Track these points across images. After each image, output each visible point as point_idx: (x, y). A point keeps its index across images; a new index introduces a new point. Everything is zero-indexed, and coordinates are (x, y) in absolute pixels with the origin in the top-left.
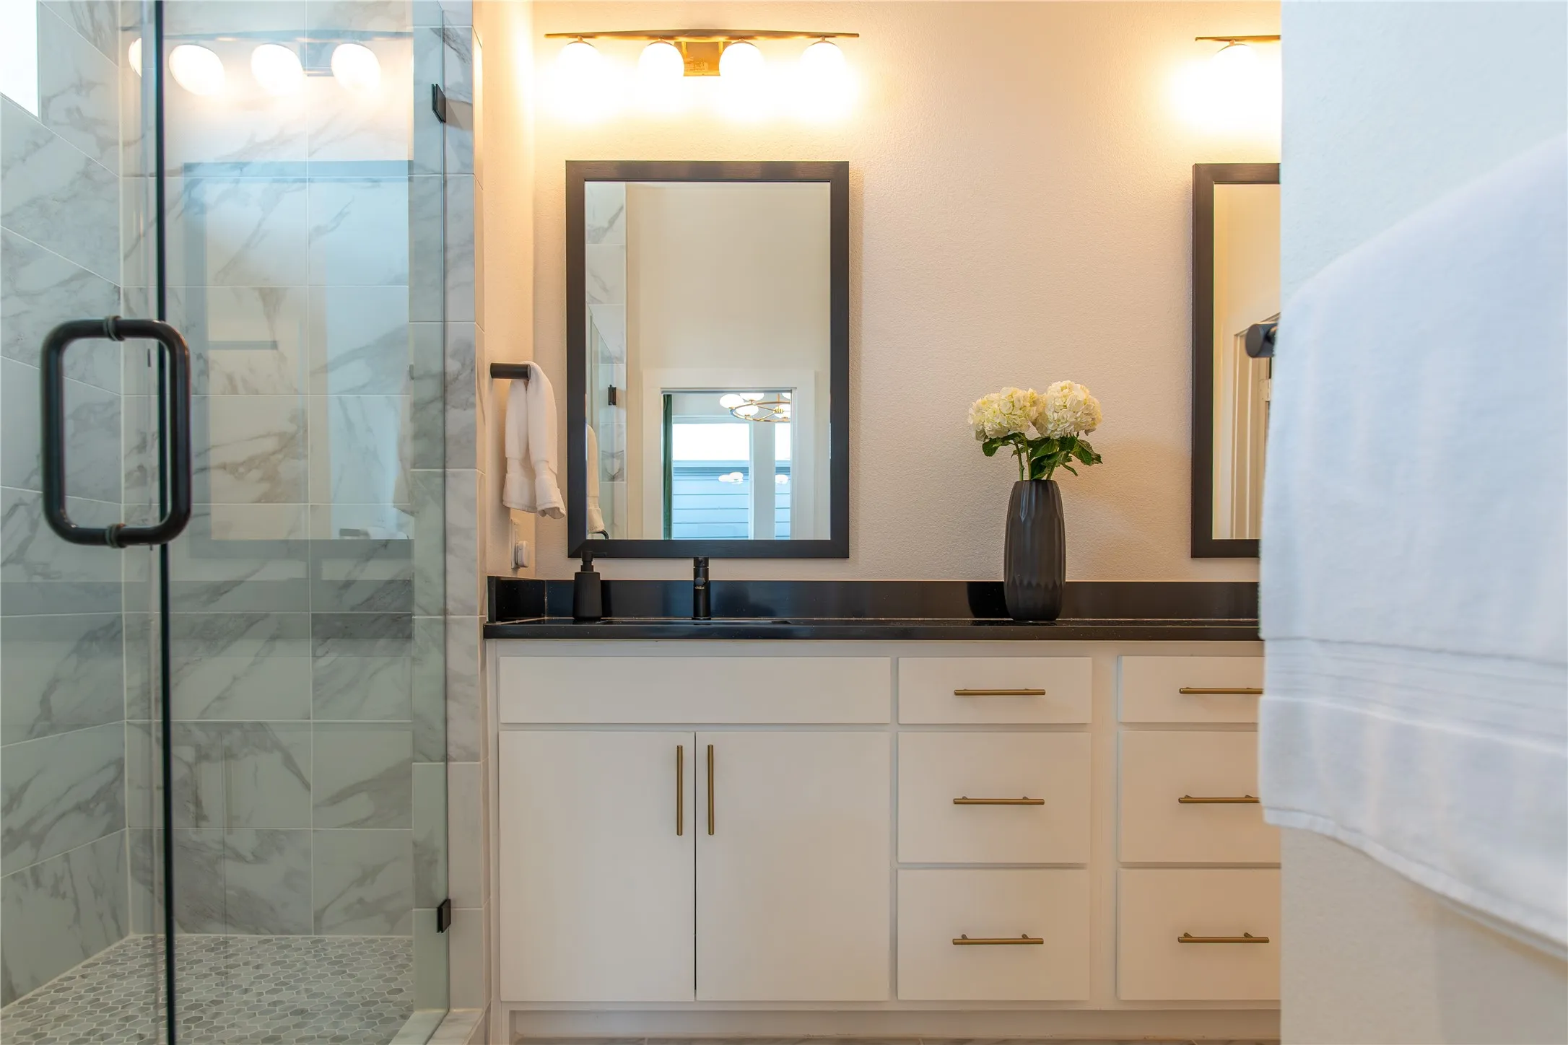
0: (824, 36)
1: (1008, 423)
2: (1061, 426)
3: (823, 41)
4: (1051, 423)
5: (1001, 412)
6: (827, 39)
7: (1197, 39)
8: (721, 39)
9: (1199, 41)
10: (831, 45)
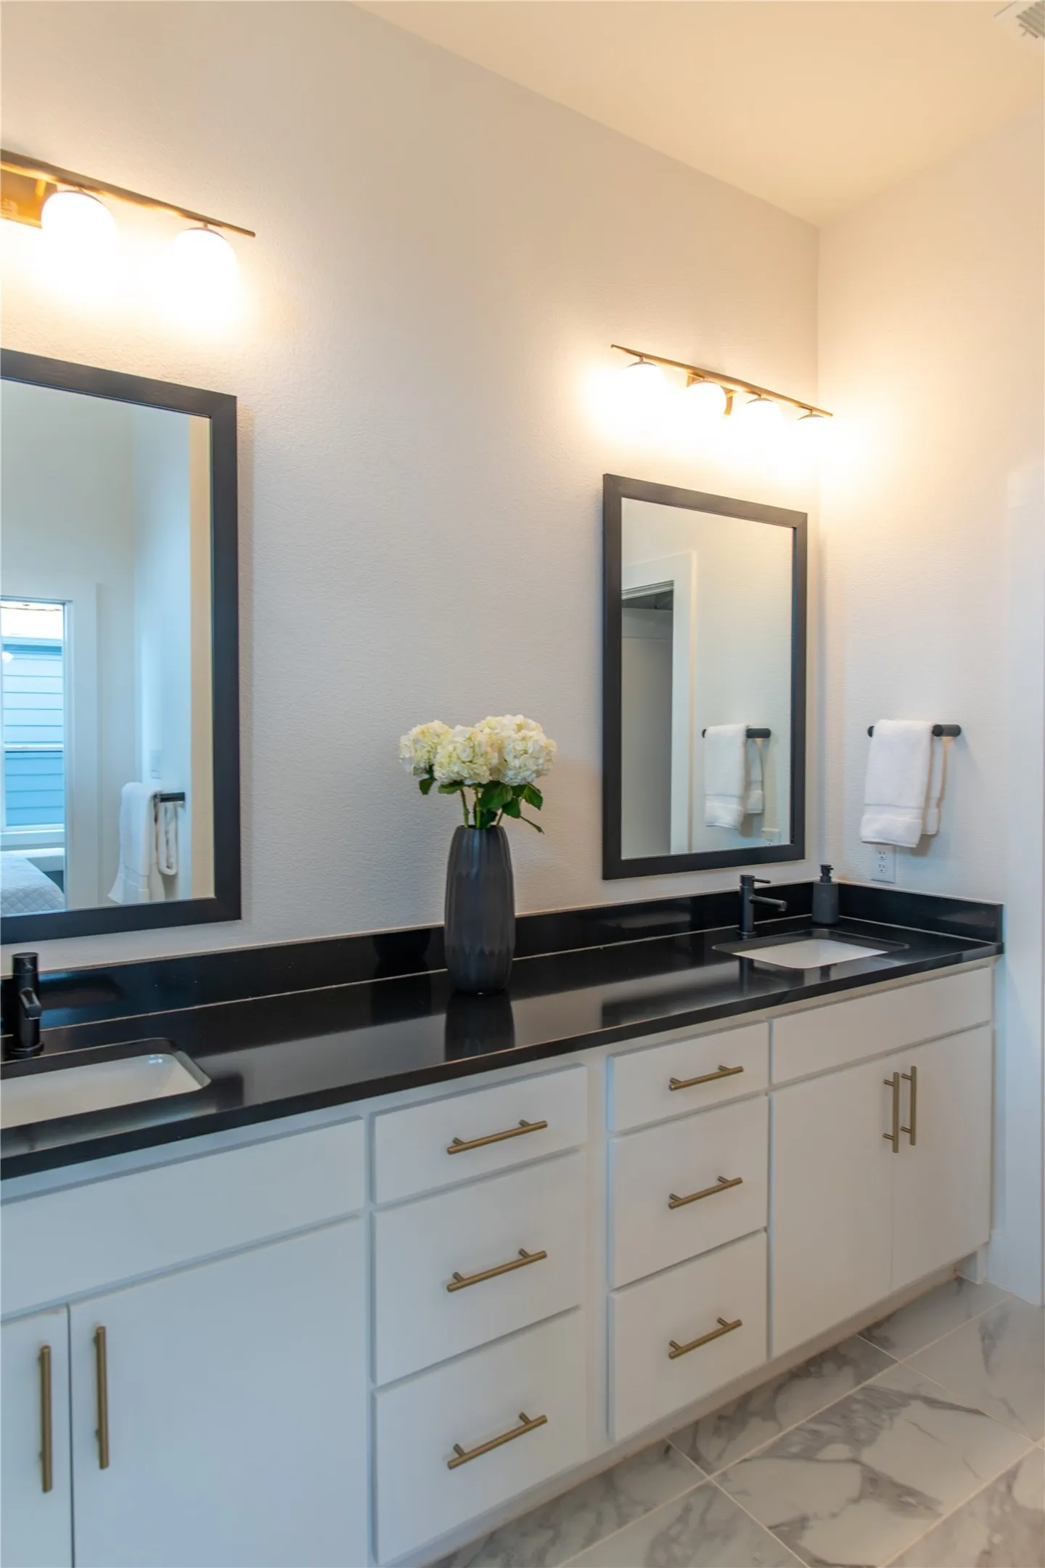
0: (207, 221)
1: (469, 773)
2: (522, 774)
3: (205, 229)
4: (510, 769)
5: (459, 758)
6: (210, 227)
7: (613, 346)
8: (43, 177)
9: (614, 348)
10: (220, 237)
